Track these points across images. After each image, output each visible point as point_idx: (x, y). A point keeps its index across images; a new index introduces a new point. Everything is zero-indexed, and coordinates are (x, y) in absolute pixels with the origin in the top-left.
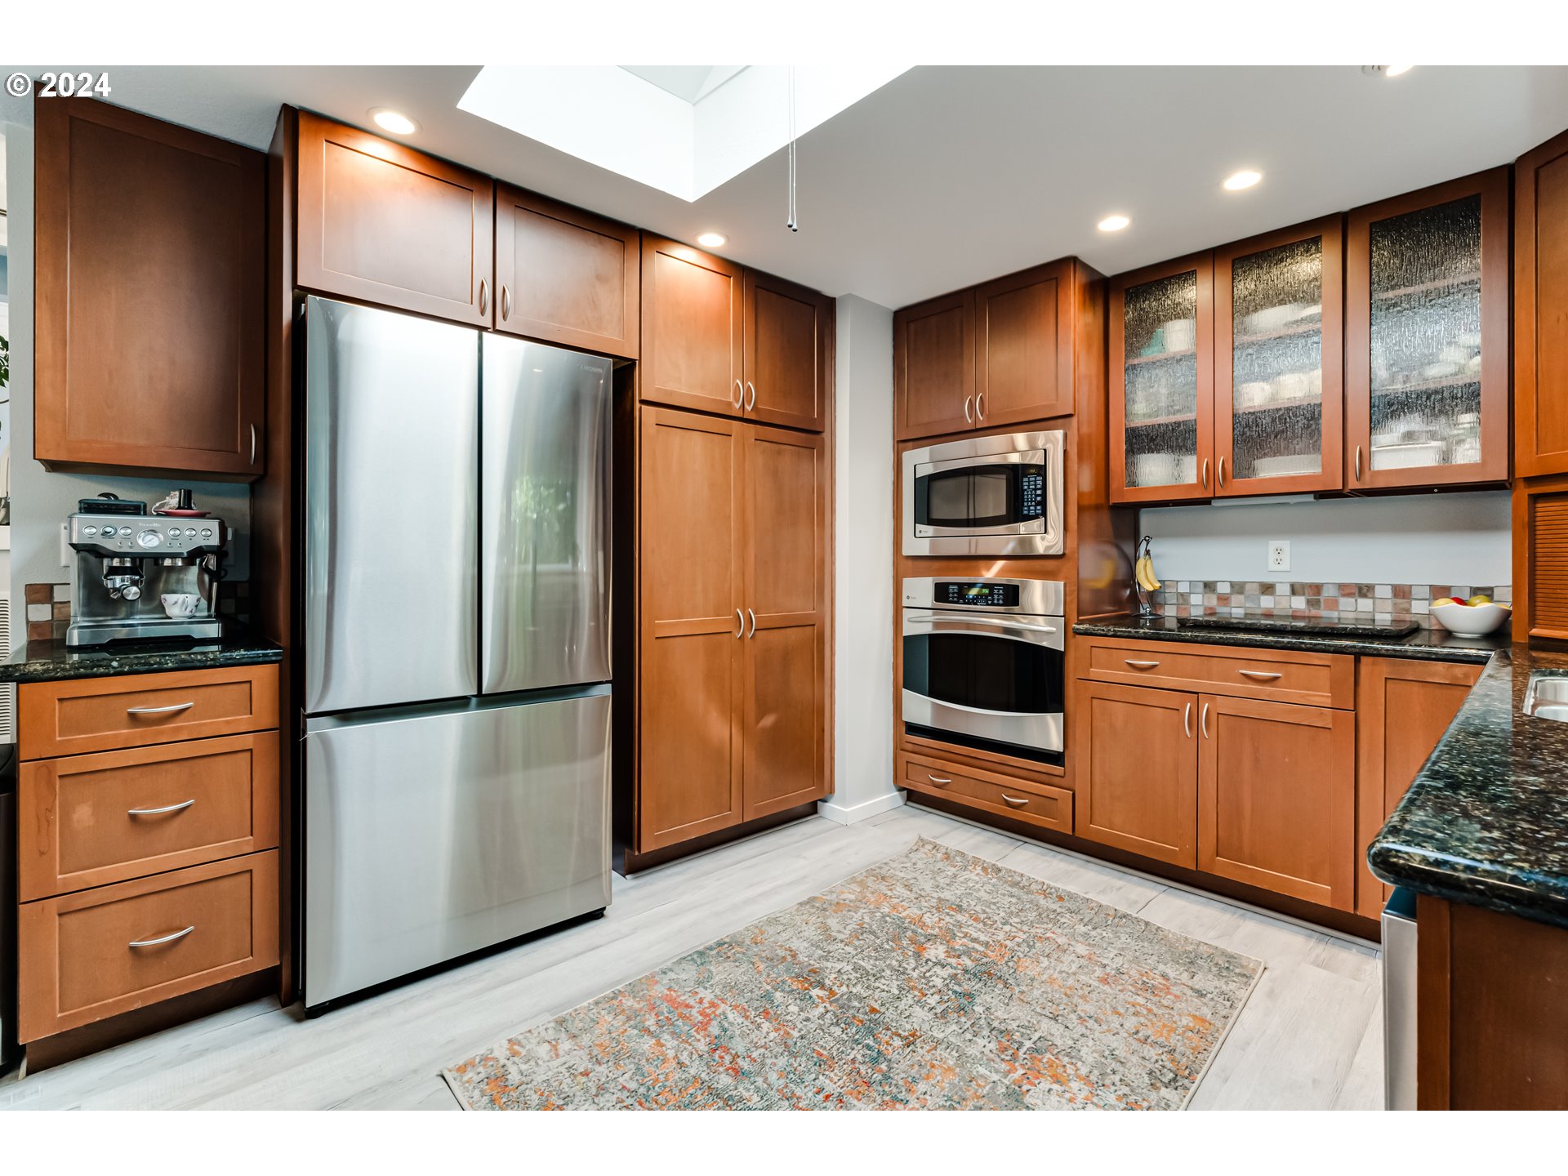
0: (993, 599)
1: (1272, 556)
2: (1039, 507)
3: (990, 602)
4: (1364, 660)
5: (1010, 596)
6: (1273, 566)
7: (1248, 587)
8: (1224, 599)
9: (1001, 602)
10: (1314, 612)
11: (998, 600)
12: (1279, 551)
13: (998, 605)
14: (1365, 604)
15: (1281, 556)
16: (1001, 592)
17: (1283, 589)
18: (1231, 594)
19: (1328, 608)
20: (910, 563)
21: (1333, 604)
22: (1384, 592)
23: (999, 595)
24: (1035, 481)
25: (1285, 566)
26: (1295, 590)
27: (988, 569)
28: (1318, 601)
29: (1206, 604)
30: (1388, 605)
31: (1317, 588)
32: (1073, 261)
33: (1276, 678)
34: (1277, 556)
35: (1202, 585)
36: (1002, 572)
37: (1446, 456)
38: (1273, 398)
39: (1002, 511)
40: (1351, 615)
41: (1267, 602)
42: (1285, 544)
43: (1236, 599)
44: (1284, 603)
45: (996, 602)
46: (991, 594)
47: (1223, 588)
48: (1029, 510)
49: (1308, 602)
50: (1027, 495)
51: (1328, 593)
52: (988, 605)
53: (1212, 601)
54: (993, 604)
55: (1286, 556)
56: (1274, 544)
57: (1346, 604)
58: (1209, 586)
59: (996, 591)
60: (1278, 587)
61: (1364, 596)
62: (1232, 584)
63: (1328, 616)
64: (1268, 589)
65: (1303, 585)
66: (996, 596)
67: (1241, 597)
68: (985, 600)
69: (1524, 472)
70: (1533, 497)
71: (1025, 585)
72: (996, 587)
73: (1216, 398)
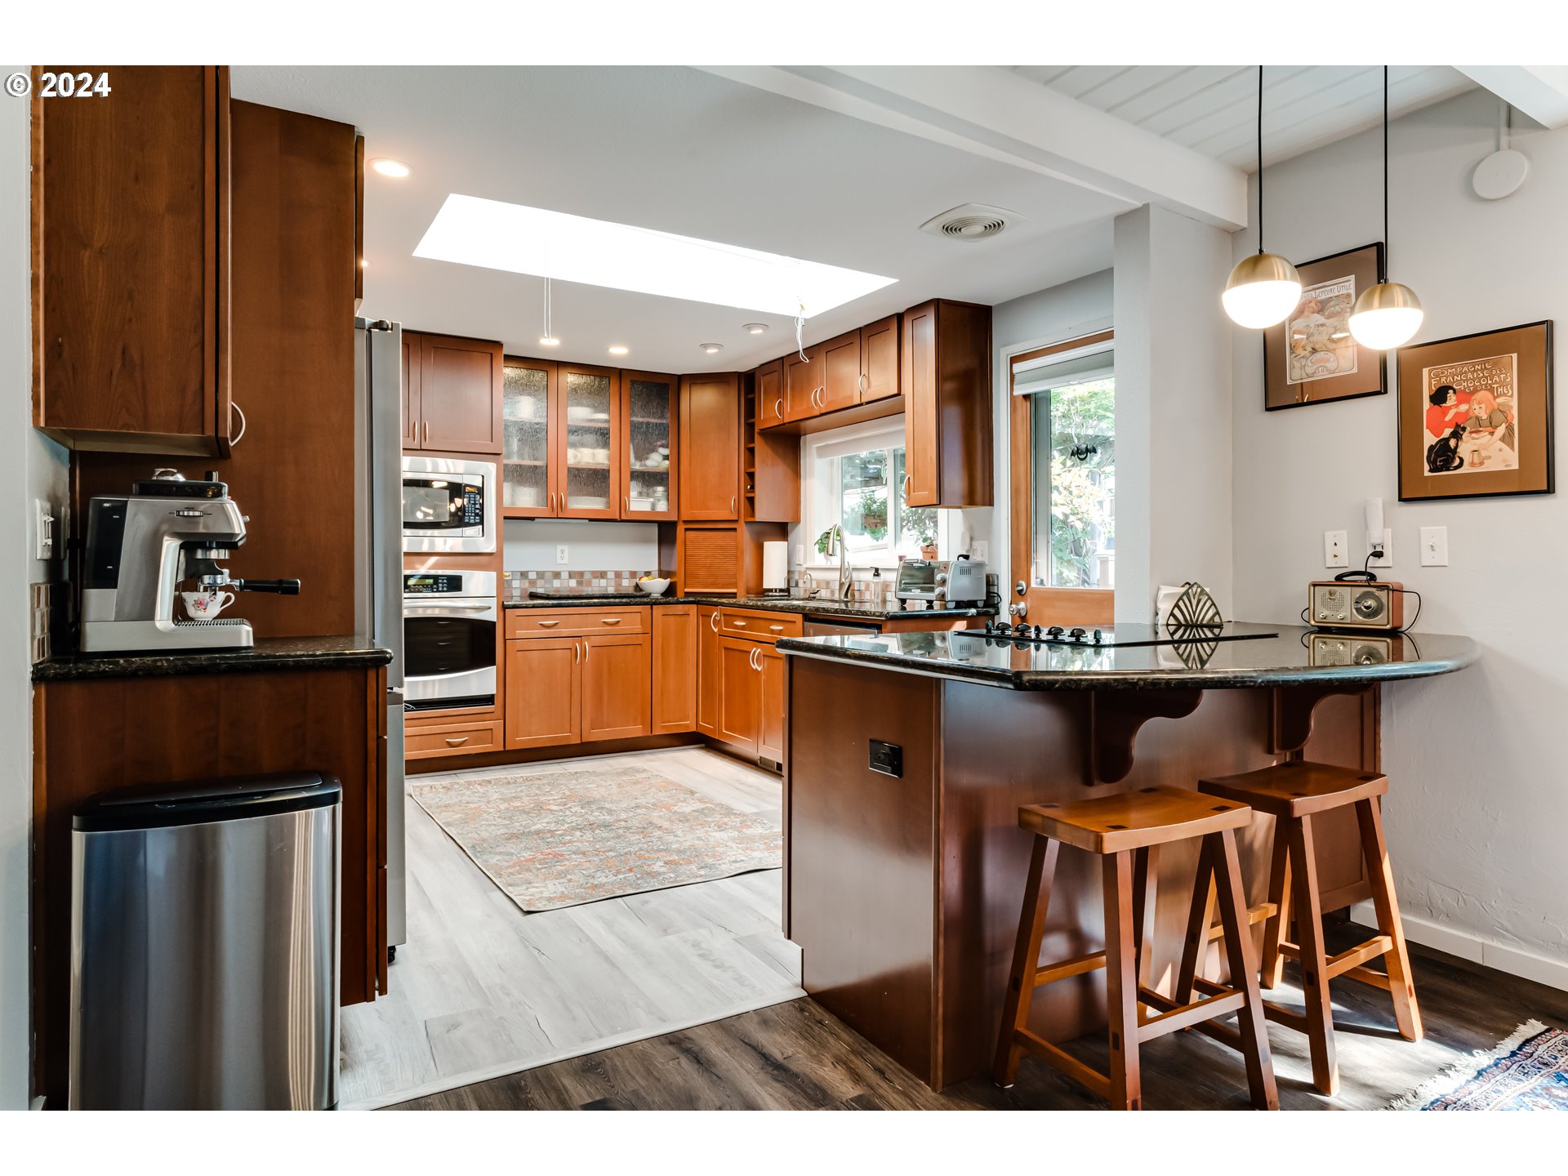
0: (438, 587)
1: (559, 554)
2: (477, 518)
3: (435, 590)
4: (654, 607)
5: (454, 584)
6: (560, 561)
7: (546, 574)
8: (533, 583)
9: (445, 589)
10: (580, 588)
11: (443, 587)
12: (562, 552)
13: (443, 591)
14: (603, 582)
15: (564, 555)
16: (445, 581)
17: (565, 575)
18: (537, 579)
19: (586, 586)
21: (589, 583)
22: (611, 575)
23: (443, 583)
24: (475, 498)
25: (566, 561)
26: (571, 575)
27: (423, 563)
28: (582, 582)
29: (522, 586)
30: (613, 583)
31: (581, 574)
33: (618, 622)
34: (562, 555)
35: (519, 574)
36: (433, 567)
37: (653, 505)
39: (452, 518)
40: (597, 589)
41: (557, 583)
42: (566, 548)
43: (540, 583)
44: (565, 585)
45: (440, 589)
46: (436, 582)
47: (532, 576)
48: (470, 519)
49: (577, 582)
50: (468, 508)
51: (587, 576)
52: (433, 592)
53: (526, 584)
54: (438, 591)
55: (566, 554)
56: (560, 547)
57: (595, 582)
58: (524, 575)
59: (440, 581)
60: (562, 573)
61: (602, 577)
62: (537, 573)
63: (588, 590)
64: (557, 575)
65: (575, 572)
66: (440, 585)
67: (542, 581)
68: (430, 588)
69: (684, 518)
70: (686, 530)
71: (466, 575)
72: (436, 578)
73: (560, 456)
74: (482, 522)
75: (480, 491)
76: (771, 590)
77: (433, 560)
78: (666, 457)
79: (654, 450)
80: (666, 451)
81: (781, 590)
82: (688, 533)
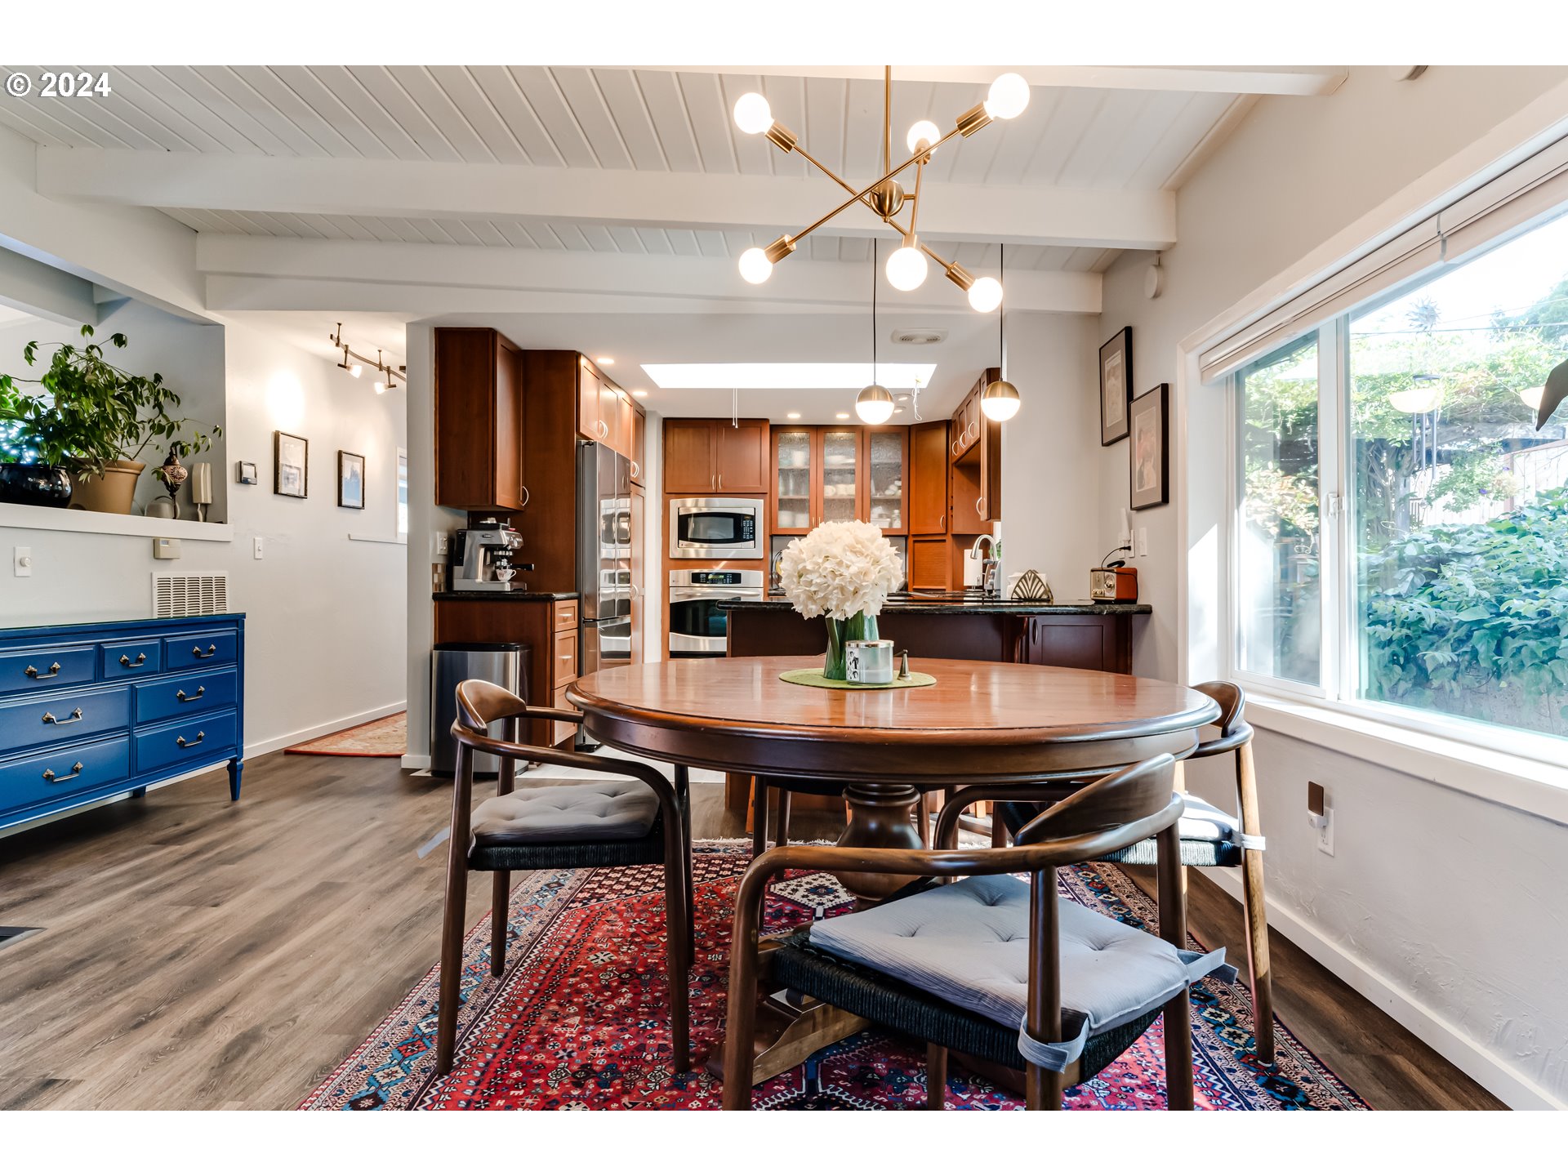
0: (727, 581)
2: (750, 536)
3: (725, 582)
5: (736, 578)
11: (730, 581)
13: (730, 583)
16: (731, 577)
20: (673, 562)
24: (748, 523)
27: (717, 565)
32: (767, 420)
36: (724, 568)
37: (891, 524)
38: (836, 494)
39: (731, 536)
46: (725, 578)
48: (744, 537)
50: (745, 529)
52: (723, 583)
54: (727, 583)
59: (728, 577)
66: (728, 579)
68: (722, 581)
69: (912, 533)
70: (915, 541)
71: (744, 573)
72: (725, 574)
73: (819, 492)
74: (754, 539)
75: (753, 518)
76: (970, 587)
77: (723, 563)
78: (900, 488)
79: (893, 483)
80: (899, 483)
81: (977, 588)
82: (916, 544)
